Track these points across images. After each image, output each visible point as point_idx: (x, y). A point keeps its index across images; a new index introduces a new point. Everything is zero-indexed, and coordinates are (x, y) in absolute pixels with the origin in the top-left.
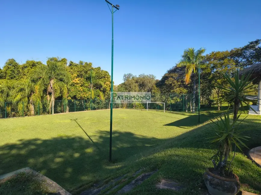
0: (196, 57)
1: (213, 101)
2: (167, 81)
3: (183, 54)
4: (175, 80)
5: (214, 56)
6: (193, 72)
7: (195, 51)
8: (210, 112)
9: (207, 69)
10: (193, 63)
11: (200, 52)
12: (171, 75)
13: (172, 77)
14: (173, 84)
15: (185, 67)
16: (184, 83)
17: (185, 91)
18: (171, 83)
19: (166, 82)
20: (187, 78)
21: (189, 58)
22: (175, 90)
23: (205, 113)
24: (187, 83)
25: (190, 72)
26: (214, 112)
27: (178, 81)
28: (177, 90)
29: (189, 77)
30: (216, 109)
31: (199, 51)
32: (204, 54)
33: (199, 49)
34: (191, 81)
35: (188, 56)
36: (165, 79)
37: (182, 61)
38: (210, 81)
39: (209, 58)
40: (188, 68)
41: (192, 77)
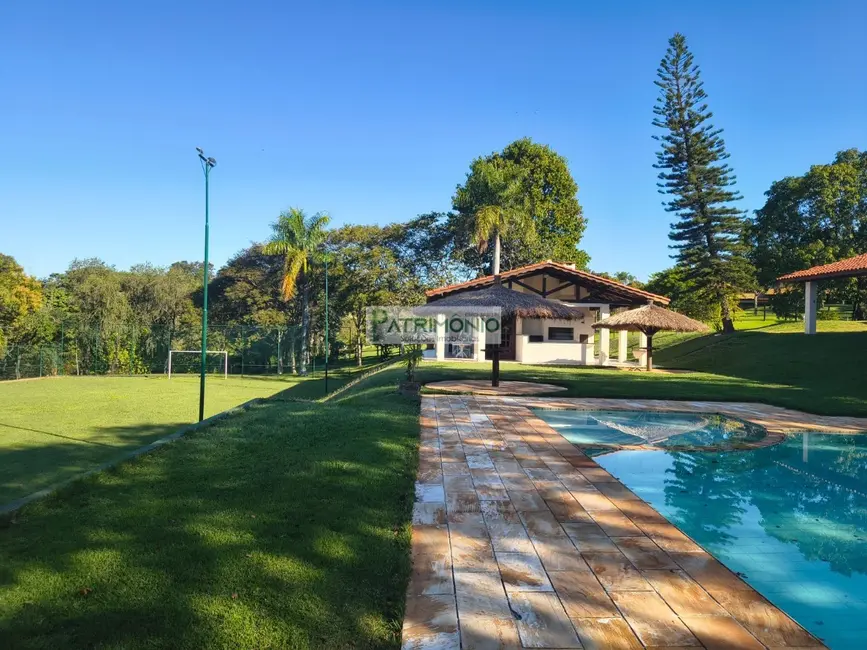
0: (309, 233)
1: (341, 345)
2: (232, 291)
3: (277, 221)
4: (255, 288)
5: (350, 234)
6: (302, 268)
7: (307, 220)
8: (342, 372)
9: (335, 266)
10: (301, 248)
11: (318, 221)
12: (243, 274)
13: (246, 279)
14: (250, 301)
15: (283, 255)
16: (281, 298)
17: (281, 317)
18: (242, 295)
19: (229, 293)
20: (288, 287)
21: (291, 235)
22: (255, 316)
23: (331, 374)
24: (286, 299)
25: (295, 269)
26: (353, 370)
27: (263, 293)
28: (262, 316)
29: (292, 283)
30: (354, 362)
31: (314, 218)
32: (326, 228)
33: (313, 215)
34: (297, 293)
35: (290, 229)
36: (225, 285)
37: (275, 241)
38: (343, 296)
39: (335, 239)
40: (291, 260)
41: (301, 280)
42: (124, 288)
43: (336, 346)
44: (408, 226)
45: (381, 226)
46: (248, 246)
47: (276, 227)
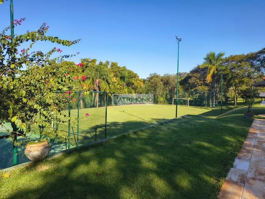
0: (217, 60)
1: (229, 98)
2: (191, 80)
3: (205, 57)
4: (198, 79)
5: (232, 58)
6: (214, 72)
7: (216, 55)
8: (228, 107)
9: (226, 70)
10: (214, 65)
11: (221, 55)
12: (194, 75)
13: (195, 77)
14: (196, 83)
15: (207, 68)
16: (206, 82)
17: (206, 88)
18: (194, 82)
19: (190, 81)
20: (209, 78)
22: (198, 88)
23: (224, 107)
24: (208, 83)
25: (212, 72)
26: (232, 107)
27: (200, 81)
28: (200, 88)
29: (210, 77)
30: (234, 104)
31: (219, 54)
32: (223, 57)
33: (219, 53)
34: (212, 80)
35: (210, 59)
36: (189, 79)
37: (205, 63)
38: (229, 81)
39: (227, 60)
40: (210, 69)
41: (213, 76)
42: (162, 80)
43: (227, 98)
44: (258, 53)
45: (246, 54)
46: (196, 66)
47: (205, 59)
